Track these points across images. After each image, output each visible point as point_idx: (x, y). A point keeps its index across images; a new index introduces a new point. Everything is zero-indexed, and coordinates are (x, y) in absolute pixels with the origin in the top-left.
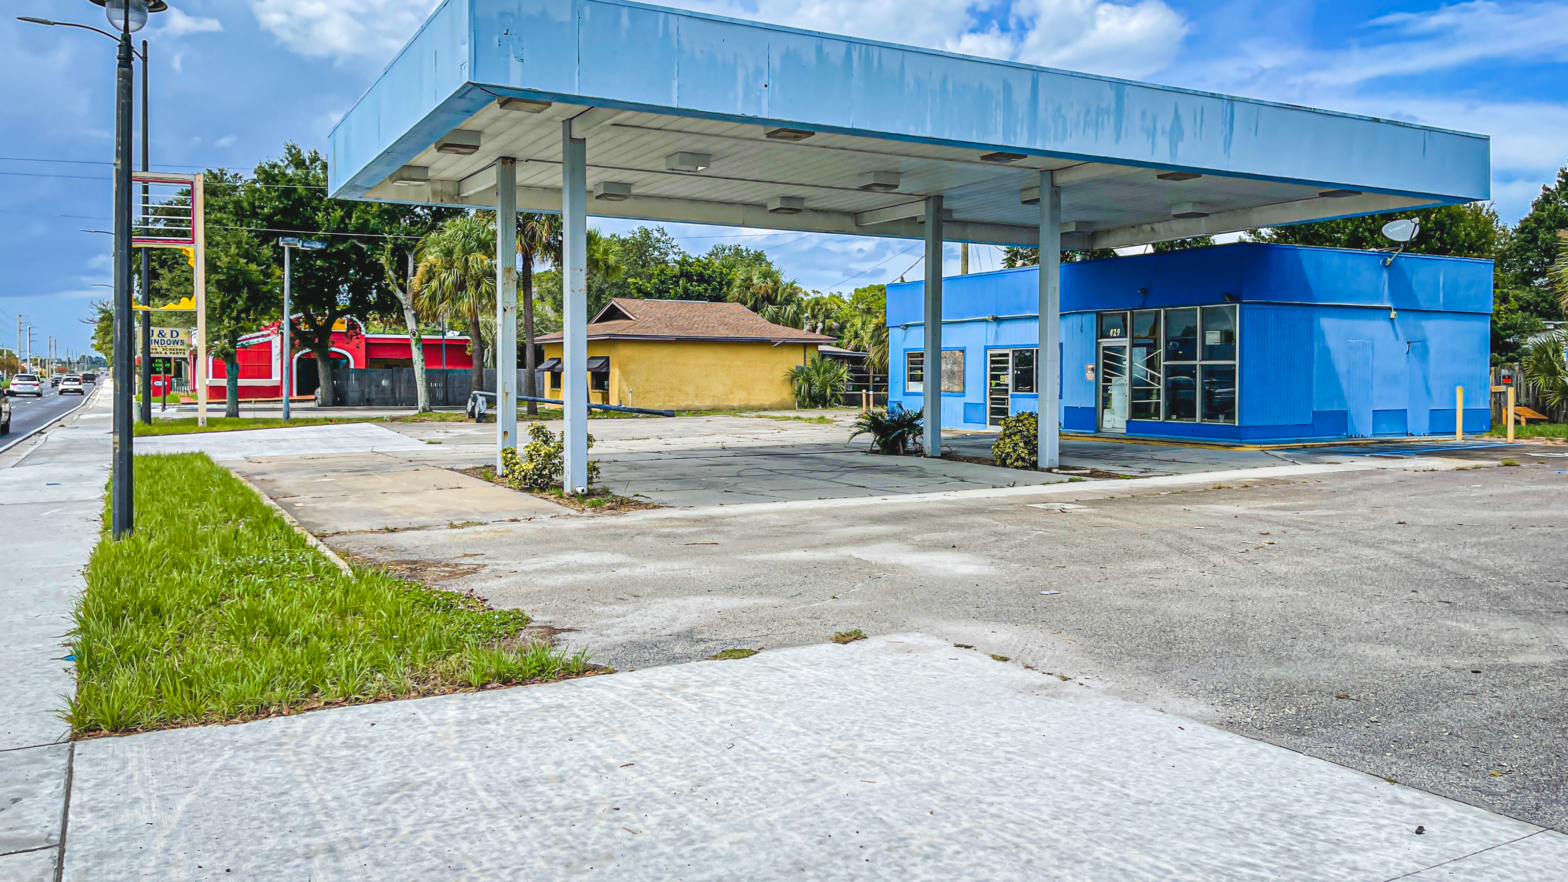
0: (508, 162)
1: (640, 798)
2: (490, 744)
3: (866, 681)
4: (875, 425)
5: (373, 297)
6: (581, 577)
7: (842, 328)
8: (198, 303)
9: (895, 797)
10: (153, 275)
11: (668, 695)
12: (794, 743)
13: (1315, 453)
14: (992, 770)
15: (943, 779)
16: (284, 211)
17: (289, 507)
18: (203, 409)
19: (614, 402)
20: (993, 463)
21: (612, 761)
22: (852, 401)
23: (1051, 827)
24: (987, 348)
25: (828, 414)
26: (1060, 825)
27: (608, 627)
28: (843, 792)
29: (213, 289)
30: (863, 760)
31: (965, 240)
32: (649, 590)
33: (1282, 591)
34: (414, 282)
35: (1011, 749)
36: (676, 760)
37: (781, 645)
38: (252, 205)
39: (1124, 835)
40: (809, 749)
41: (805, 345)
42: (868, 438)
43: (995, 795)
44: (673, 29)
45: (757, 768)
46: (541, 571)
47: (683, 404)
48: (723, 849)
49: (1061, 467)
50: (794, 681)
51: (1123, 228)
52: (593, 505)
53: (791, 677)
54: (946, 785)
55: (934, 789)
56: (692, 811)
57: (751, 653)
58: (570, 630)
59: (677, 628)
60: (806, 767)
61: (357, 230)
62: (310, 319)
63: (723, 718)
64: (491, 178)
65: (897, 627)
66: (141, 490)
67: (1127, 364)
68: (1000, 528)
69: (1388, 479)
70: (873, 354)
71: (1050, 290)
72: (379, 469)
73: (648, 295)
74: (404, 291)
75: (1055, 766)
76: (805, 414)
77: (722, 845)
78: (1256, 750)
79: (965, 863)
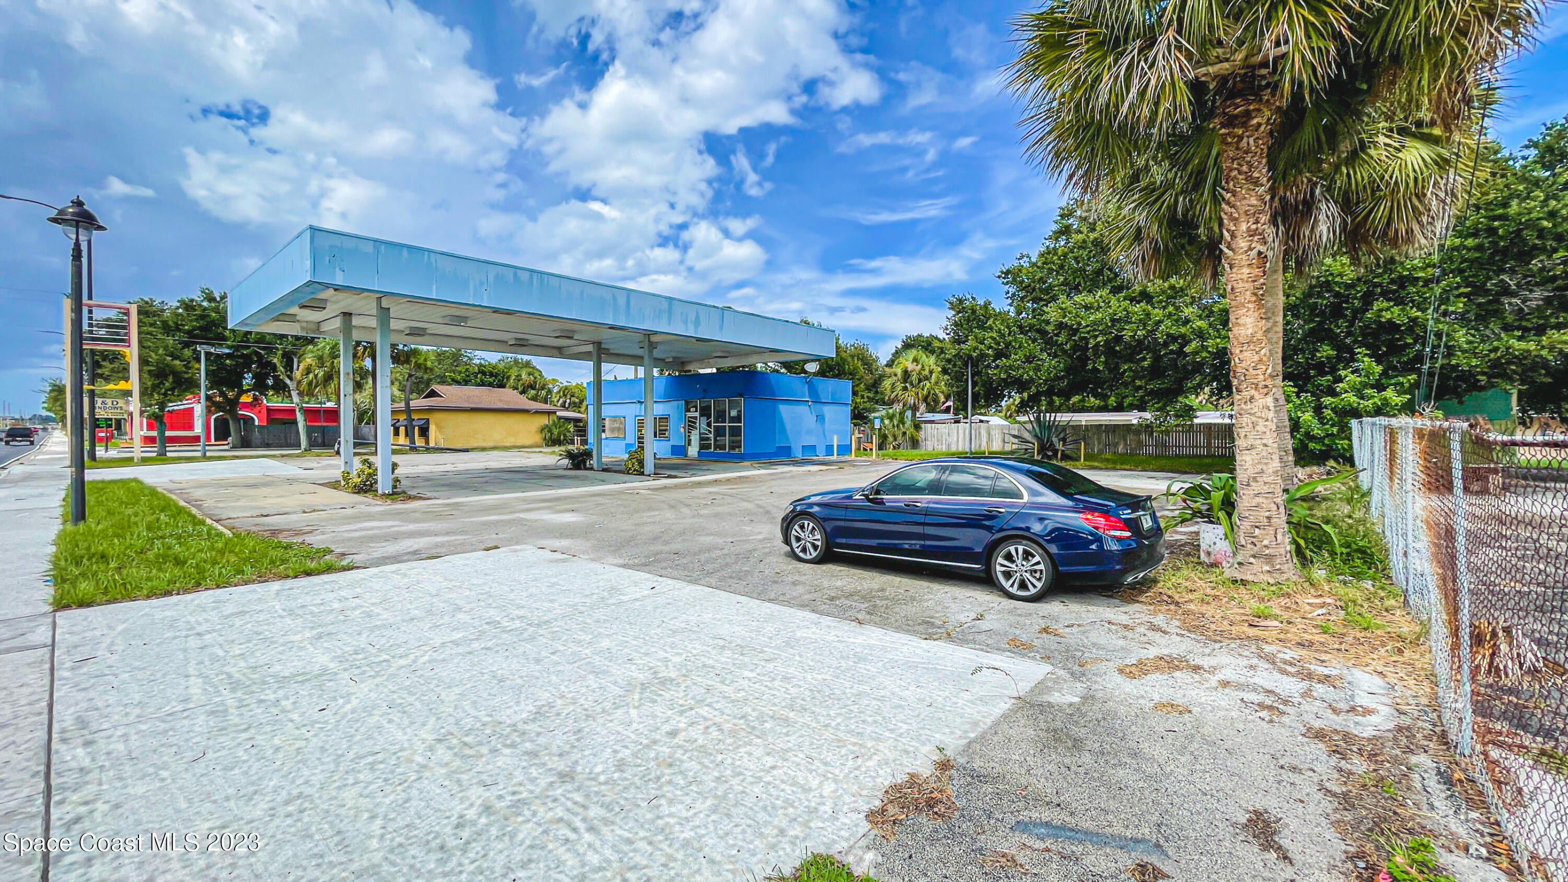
0: (347, 315)
2: (291, 596)
3: (487, 563)
5: (270, 382)
6: (371, 532)
8: (134, 384)
10: (97, 365)
11: (389, 574)
16: (201, 328)
17: (198, 507)
18: (138, 451)
19: (432, 444)
20: (623, 473)
24: (635, 416)
25: (558, 449)
27: (375, 551)
29: (146, 376)
31: (614, 363)
32: (404, 536)
33: (695, 520)
34: (297, 374)
37: (457, 553)
38: (176, 324)
41: (549, 413)
44: (433, 258)
46: (349, 531)
47: (475, 445)
49: (652, 474)
51: (696, 361)
52: (391, 500)
53: (453, 564)
57: (441, 557)
58: (353, 554)
59: (410, 550)
61: (256, 342)
62: (222, 394)
63: (411, 579)
64: (337, 323)
65: (518, 543)
66: (90, 499)
67: (698, 425)
68: (601, 502)
72: (265, 485)
73: (458, 383)
74: (291, 379)
76: (548, 450)
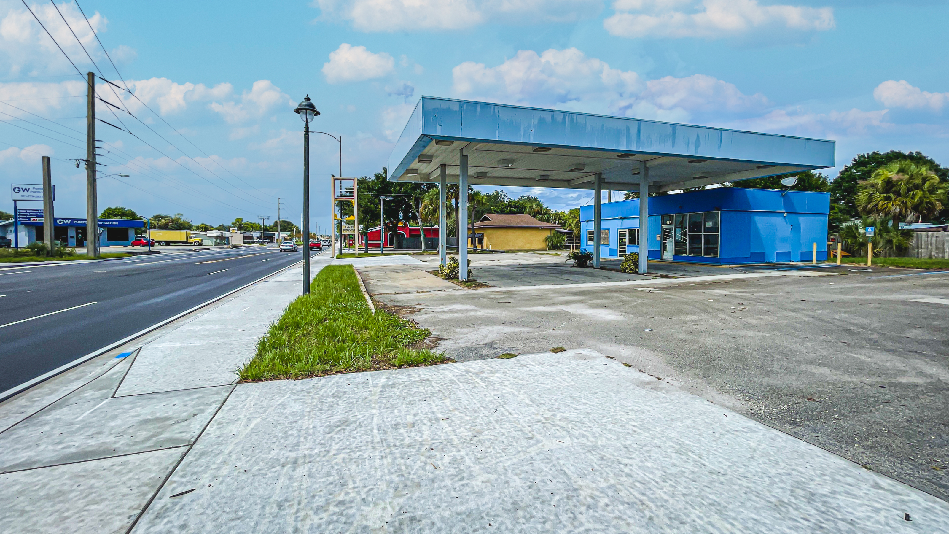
0: (443, 166)
1: (445, 443)
2: (391, 400)
3: (564, 375)
4: (575, 256)
5: (410, 215)
6: (456, 315)
7: (565, 223)
8: (355, 217)
9: (574, 454)
11: (474, 377)
12: (526, 411)
13: (753, 269)
14: (626, 439)
15: (599, 443)
17: (367, 284)
18: (357, 250)
19: (485, 248)
20: (620, 271)
21: (440, 416)
22: (568, 248)
23: (661, 489)
24: (618, 229)
25: (559, 252)
26: (667, 487)
27: (460, 339)
28: (546, 448)
29: (360, 213)
30: (558, 425)
31: (609, 189)
32: (480, 322)
33: (757, 333)
34: (421, 209)
35: (635, 424)
36: (468, 418)
37: (528, 353)
38: (373, 186)
39: (708, 500)
40: (533, 416)
41: (551, 229)
42: (572, 261)
43: (628, 458)
44: (497, 111)
45: (506, 427)
46: (442, 312)
47: (508, 249)
48: (477, 486)
49: (648, 273)
50: (531, 373)
51: (672, 183)
52: (468, 286)
53: (530, 370)
54: (601, 448)
55: (594, 450)
56: (467, 455)
57: (514, 356)
58: (444, 339)
59: (487, 341)
60: (530, 429)
62: (390, 222)
63: (495, 392)
64: (438, 172)
65: (580, 345)
67: (673, 234)
68: (625, 298)
69: (789, 280)
70: (575, 231)
71: (644, 206)
72: (403, 271)
73: (498, 212)
74: (418, 212)
75: (660, 438)
76: (550, 252)
77: (477, 483)
78: (773, 436)
79: (612, 515)
